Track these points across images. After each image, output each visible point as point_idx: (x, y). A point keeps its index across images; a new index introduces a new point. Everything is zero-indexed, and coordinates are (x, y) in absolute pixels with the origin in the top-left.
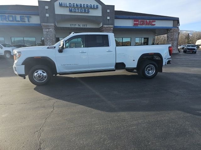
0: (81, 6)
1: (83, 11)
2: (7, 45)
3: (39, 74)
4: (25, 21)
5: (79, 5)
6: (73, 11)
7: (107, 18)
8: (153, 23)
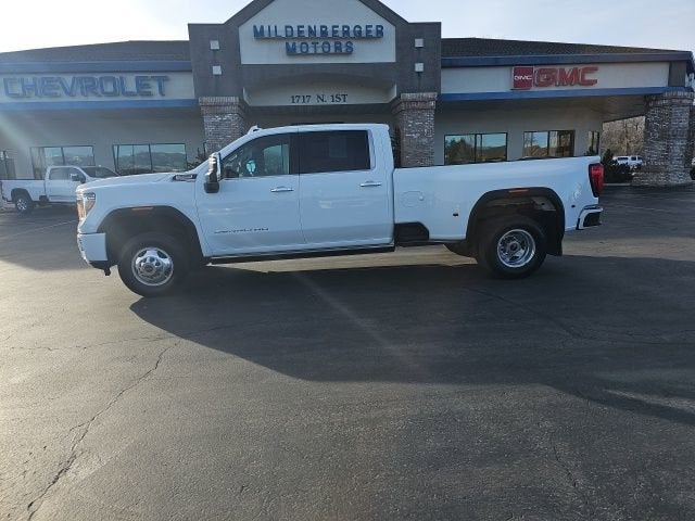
0: (324, 33)
1: (332, 50)
2: (98, 169)
3: (148, 261)
4: (149, 94)
5: (318, 29)
6: (298, 51)
7: (414, 67)
8: (588, 77)
